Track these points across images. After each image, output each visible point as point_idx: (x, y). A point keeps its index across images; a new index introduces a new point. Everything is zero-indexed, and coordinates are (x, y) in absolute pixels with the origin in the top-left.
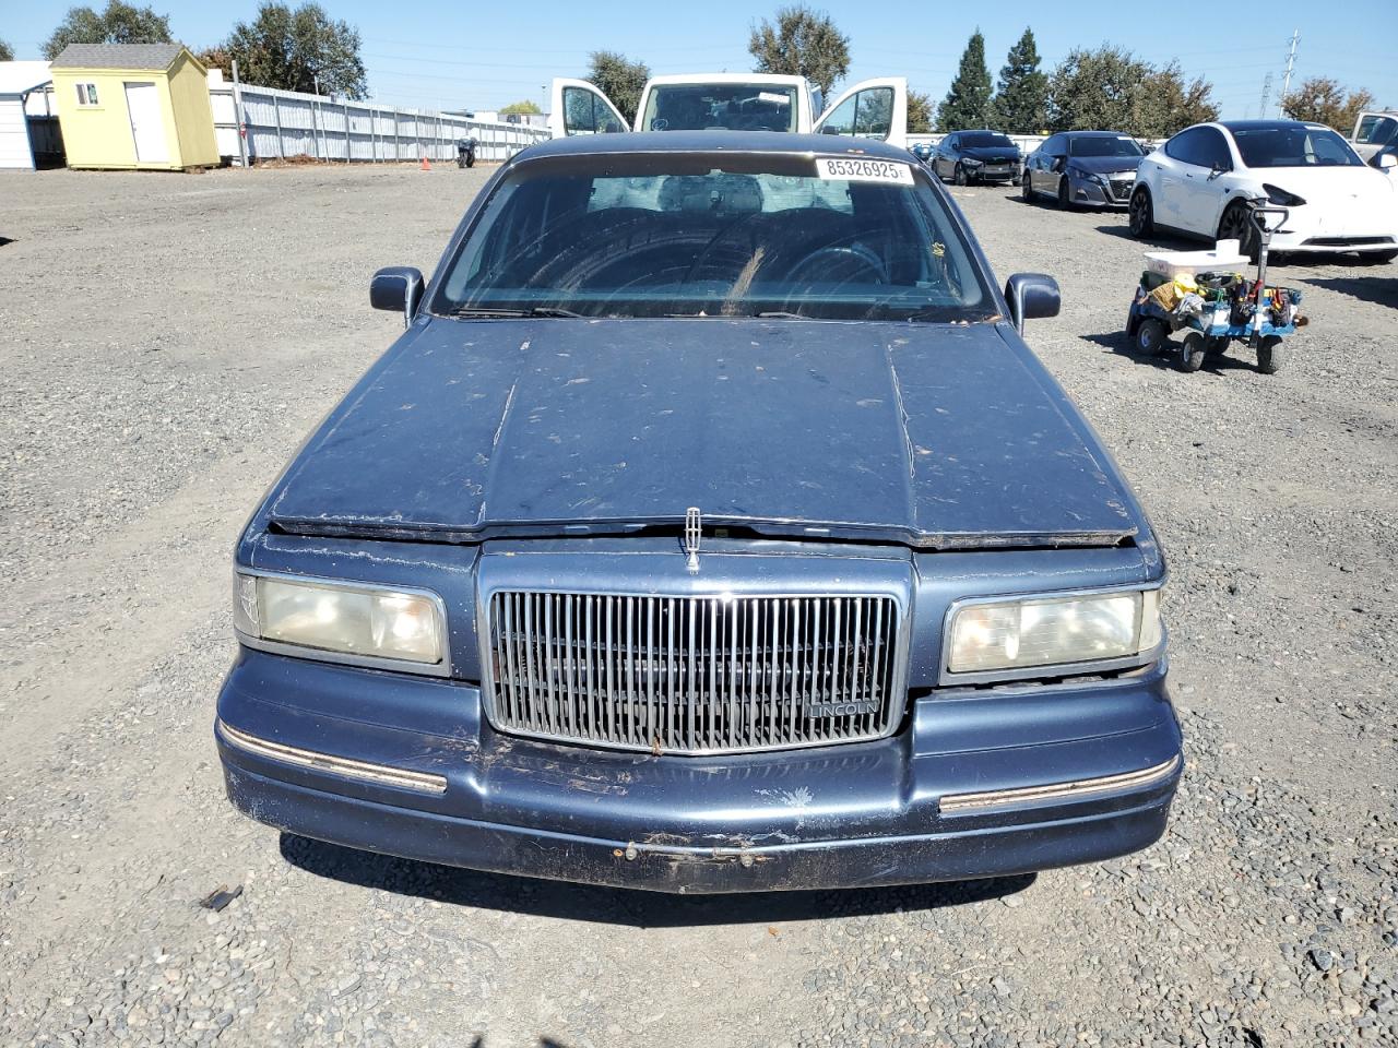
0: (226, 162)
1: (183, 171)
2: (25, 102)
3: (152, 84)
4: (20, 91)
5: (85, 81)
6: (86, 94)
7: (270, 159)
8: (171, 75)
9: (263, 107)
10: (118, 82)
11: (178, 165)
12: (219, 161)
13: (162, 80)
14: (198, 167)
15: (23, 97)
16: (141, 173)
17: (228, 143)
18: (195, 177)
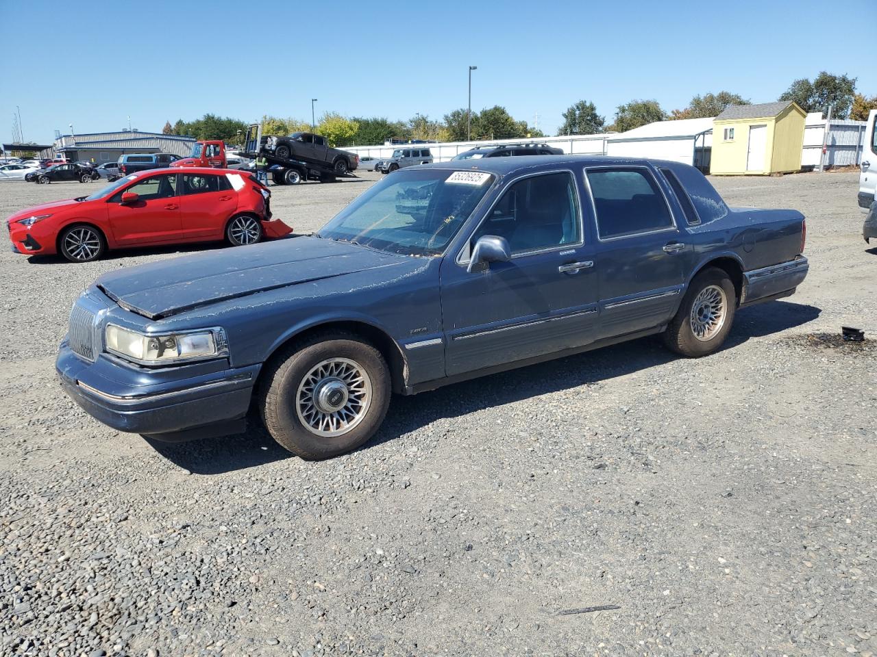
0: (808, 169)
1: (770, 175)
2: (696, 140)
3: (766, 126)
4: (694, 134)
5: (729, 127)
6: (729, 134)
7: (843, 166)
8: (777, 120)
9: (849, 133)
10: (747, 126)
11: (767, 171)
12: (800, 169)
13: (771, 123)
14: (779, 173)
15: (695, 138)
16: (748, 177)
17: (813, 157)
18: (775, 178)
